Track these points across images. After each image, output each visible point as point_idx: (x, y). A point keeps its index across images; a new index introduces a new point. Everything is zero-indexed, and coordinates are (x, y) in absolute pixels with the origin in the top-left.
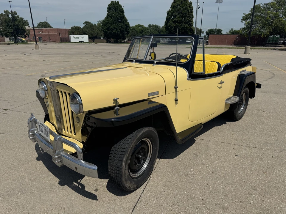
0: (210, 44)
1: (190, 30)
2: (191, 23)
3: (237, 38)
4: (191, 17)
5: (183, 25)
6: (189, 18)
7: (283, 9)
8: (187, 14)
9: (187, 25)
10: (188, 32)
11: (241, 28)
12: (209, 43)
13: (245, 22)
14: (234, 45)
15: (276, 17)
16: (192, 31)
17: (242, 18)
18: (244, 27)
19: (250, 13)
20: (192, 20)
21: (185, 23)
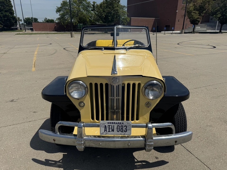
0: (36, 31)
1: (12, 17)
2: (12, 12)
3: (56, 25)
4: (10, 6)
5: (4, 13)
6: (9, 7)
7: (82, 6)
8: (5, 3)
9: (7, 14)
10: (11, 20)
11: (57, 18)
12: (34, 30)
13: (59, 13)
14: (55, 31)
15: (79, 11)
16: (15, 19)
17: (56, 10)
18: (59, 17)
19: (61, 6)
20: (12, 9)
21: (6, 11)
